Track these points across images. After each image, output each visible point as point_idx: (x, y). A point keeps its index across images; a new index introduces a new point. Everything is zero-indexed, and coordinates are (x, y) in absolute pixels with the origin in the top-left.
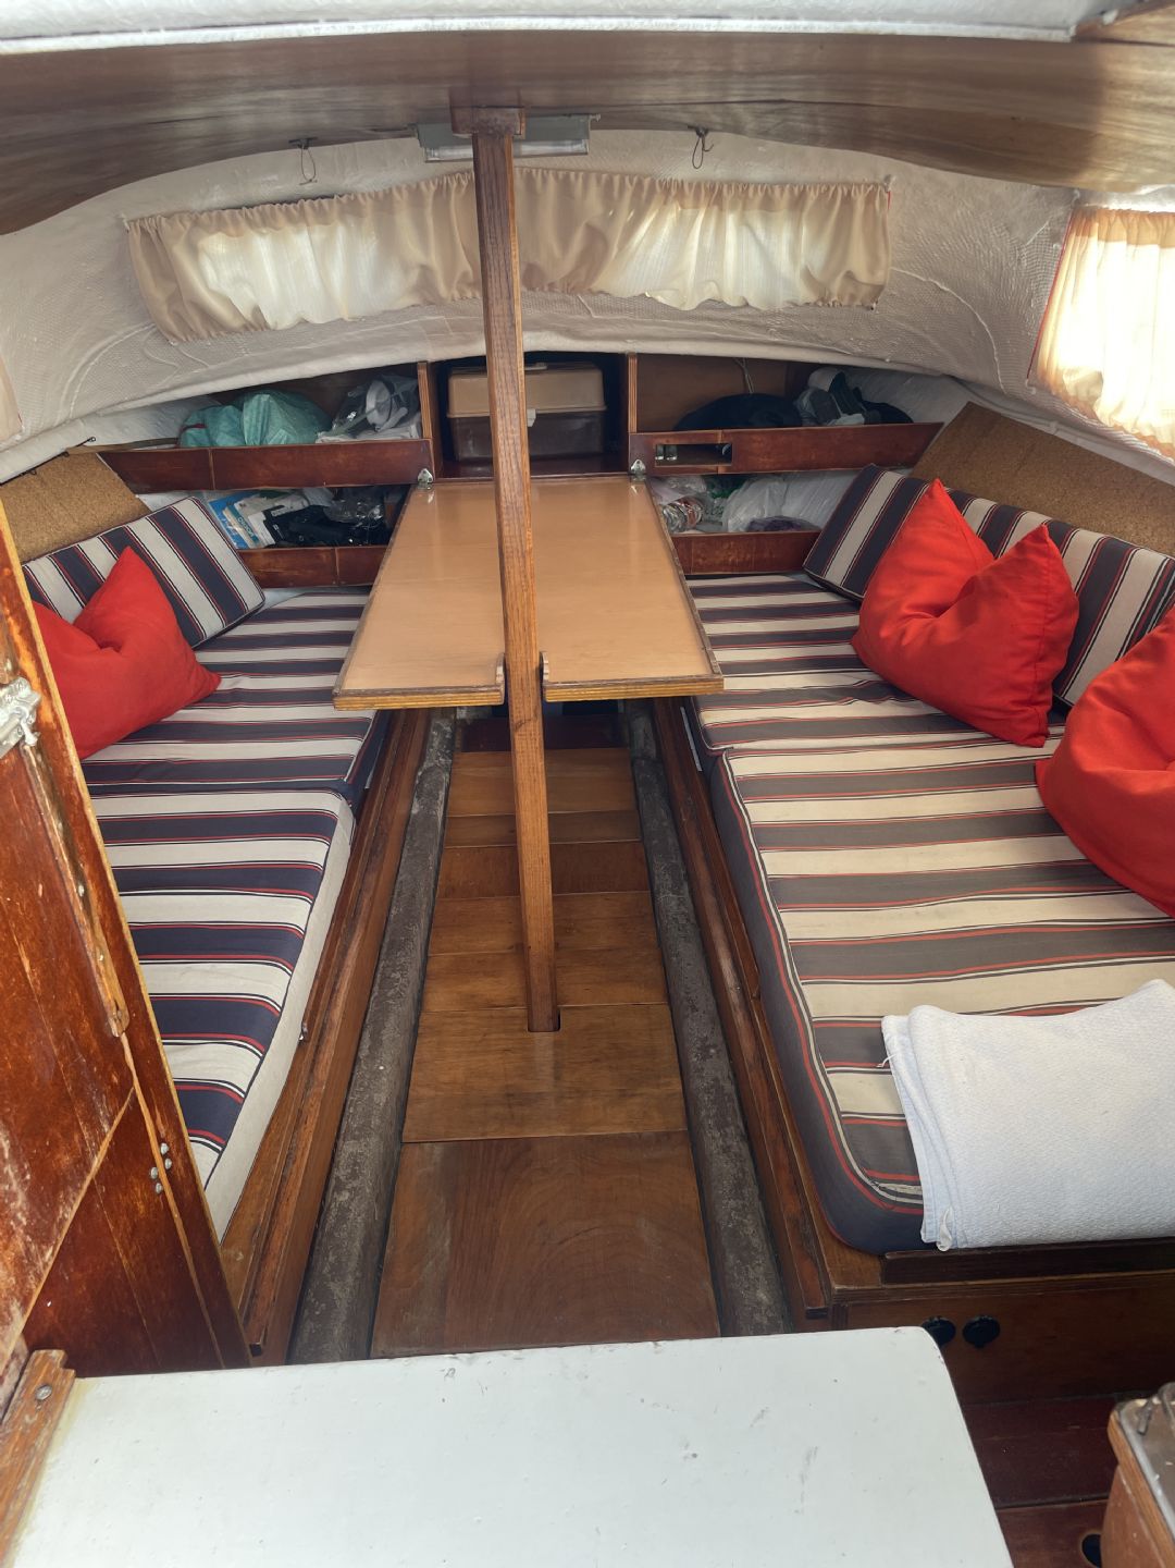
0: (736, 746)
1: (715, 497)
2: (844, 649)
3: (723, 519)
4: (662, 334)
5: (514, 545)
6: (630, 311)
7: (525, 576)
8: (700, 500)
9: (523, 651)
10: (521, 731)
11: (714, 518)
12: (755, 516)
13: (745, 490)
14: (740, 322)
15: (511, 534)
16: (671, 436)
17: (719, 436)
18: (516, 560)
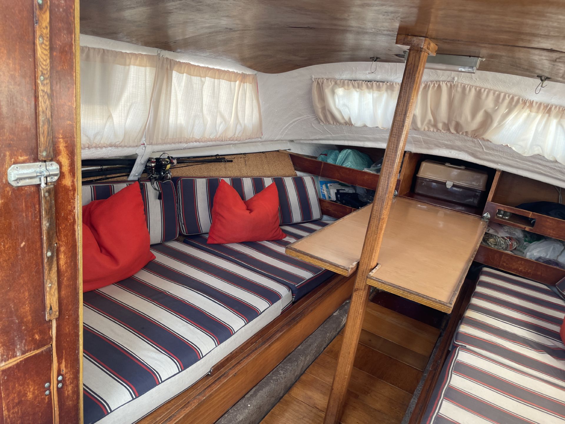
0: (468, 346)
1: (525, 241)
3: (525, 251)
4: (516, 165)
5: (377, 214)
6: (502, 152)
7: (377, 229)
8: (518, 240)
9: (367, 259)
10: (357, 293)
11: (521, 249)
12: (542, 256)
13: (541, 243)
14: (554, 169)
15: (377, 209)
16: (507, 208)
17: (530, 214)
18: (375, 220)
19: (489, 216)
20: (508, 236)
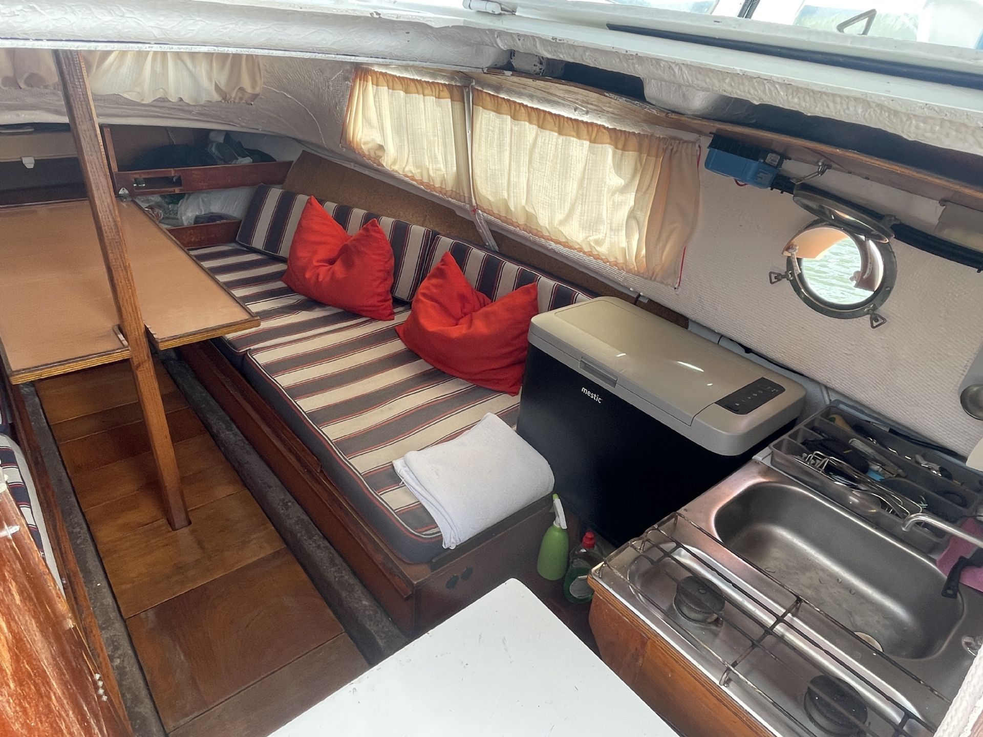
0: (252, 348)
1: (169, 204)
2: (279, 284)
3: (179, 216)
4: (124, 114)
5: (118, 263)
7: (128, 280)
8: (159, 206)
9: (134, 323)
10: (141, 368)
11: (172, 216)
12: (197, 213)
13: (187, 199)
15: (116, 257)
16: (142, 173)
17: (172, 172)
18: (120, 271)
19: (127, 192)
20: (147, 205)
